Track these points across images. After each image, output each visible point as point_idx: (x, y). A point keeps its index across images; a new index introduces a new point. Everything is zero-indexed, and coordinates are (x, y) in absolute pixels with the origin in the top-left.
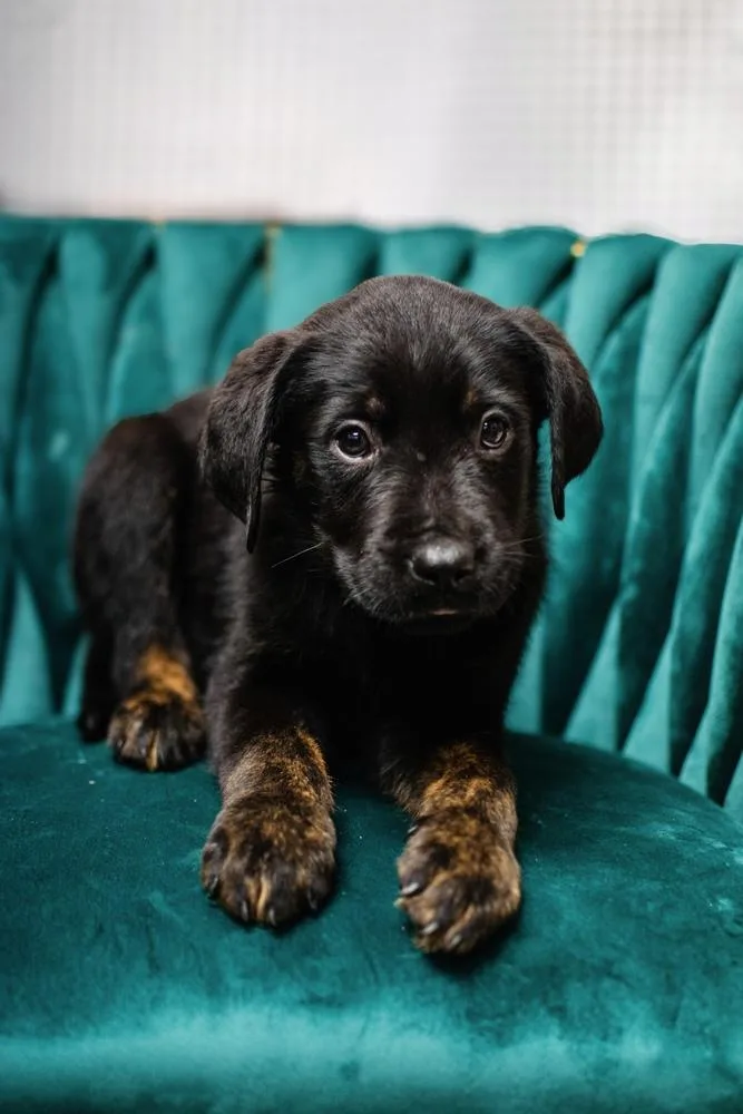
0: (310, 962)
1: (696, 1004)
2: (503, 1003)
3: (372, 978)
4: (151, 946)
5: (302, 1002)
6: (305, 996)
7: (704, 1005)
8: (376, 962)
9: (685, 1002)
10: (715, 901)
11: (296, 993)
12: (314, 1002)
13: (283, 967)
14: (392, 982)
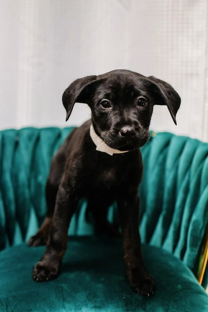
0: (95, 299)
1: (172, 308)
2: (133, 308)
3: (107, 302)
4: (63, 296)
5: (93, 307)
6: (94, 306)
7: (174, 308)
8: (108, 299)
9: (170, 307)
10: (177, 286)
11: (92, 305)
12: (95, 307)
13: (90, 300)
14: (111, 303)
